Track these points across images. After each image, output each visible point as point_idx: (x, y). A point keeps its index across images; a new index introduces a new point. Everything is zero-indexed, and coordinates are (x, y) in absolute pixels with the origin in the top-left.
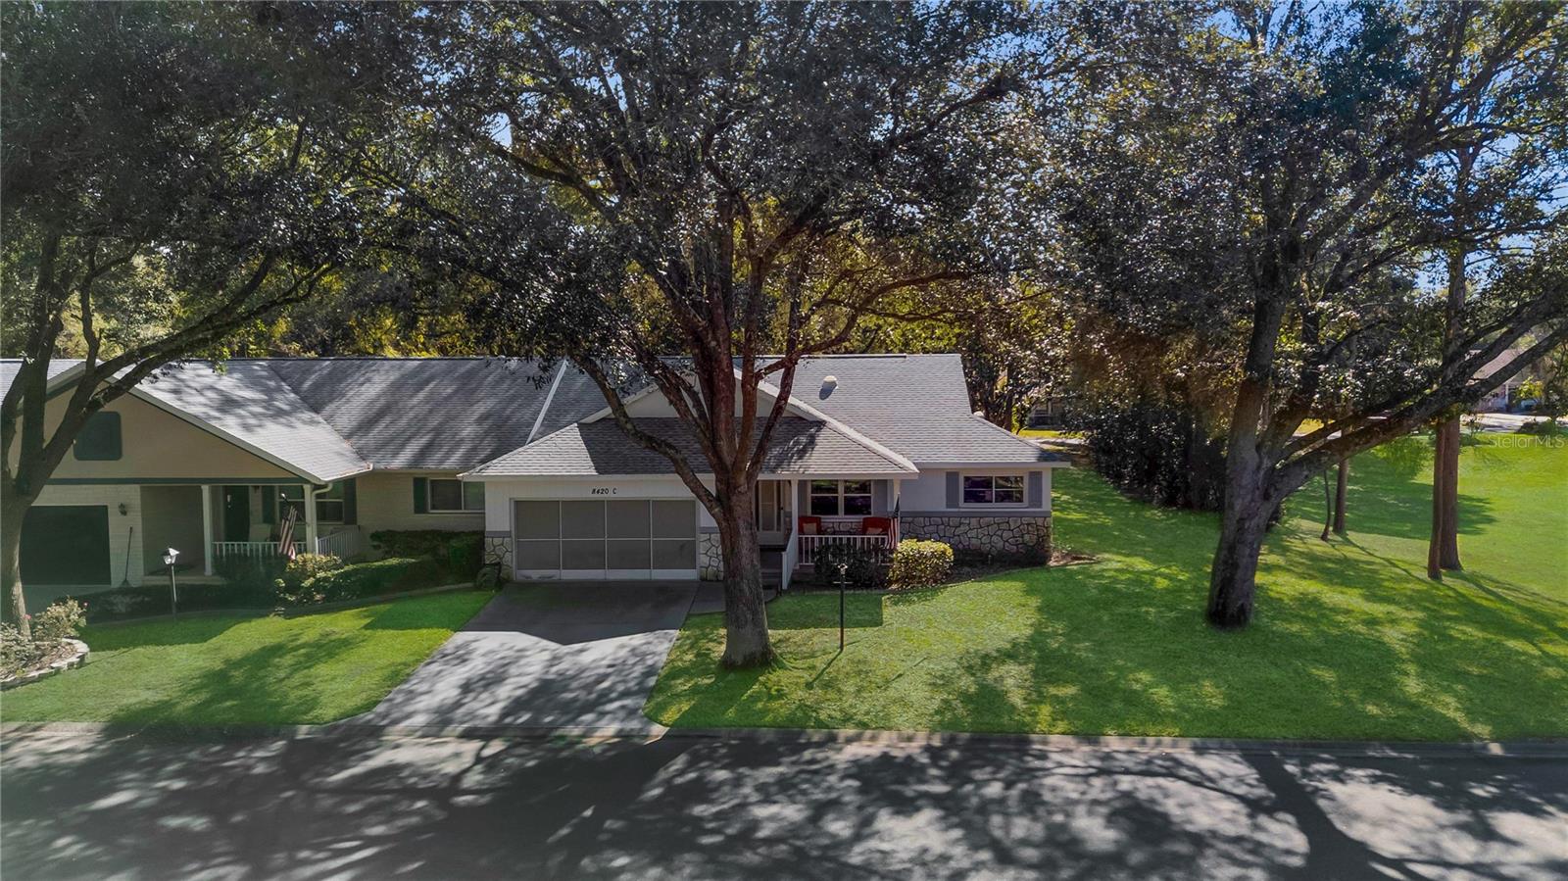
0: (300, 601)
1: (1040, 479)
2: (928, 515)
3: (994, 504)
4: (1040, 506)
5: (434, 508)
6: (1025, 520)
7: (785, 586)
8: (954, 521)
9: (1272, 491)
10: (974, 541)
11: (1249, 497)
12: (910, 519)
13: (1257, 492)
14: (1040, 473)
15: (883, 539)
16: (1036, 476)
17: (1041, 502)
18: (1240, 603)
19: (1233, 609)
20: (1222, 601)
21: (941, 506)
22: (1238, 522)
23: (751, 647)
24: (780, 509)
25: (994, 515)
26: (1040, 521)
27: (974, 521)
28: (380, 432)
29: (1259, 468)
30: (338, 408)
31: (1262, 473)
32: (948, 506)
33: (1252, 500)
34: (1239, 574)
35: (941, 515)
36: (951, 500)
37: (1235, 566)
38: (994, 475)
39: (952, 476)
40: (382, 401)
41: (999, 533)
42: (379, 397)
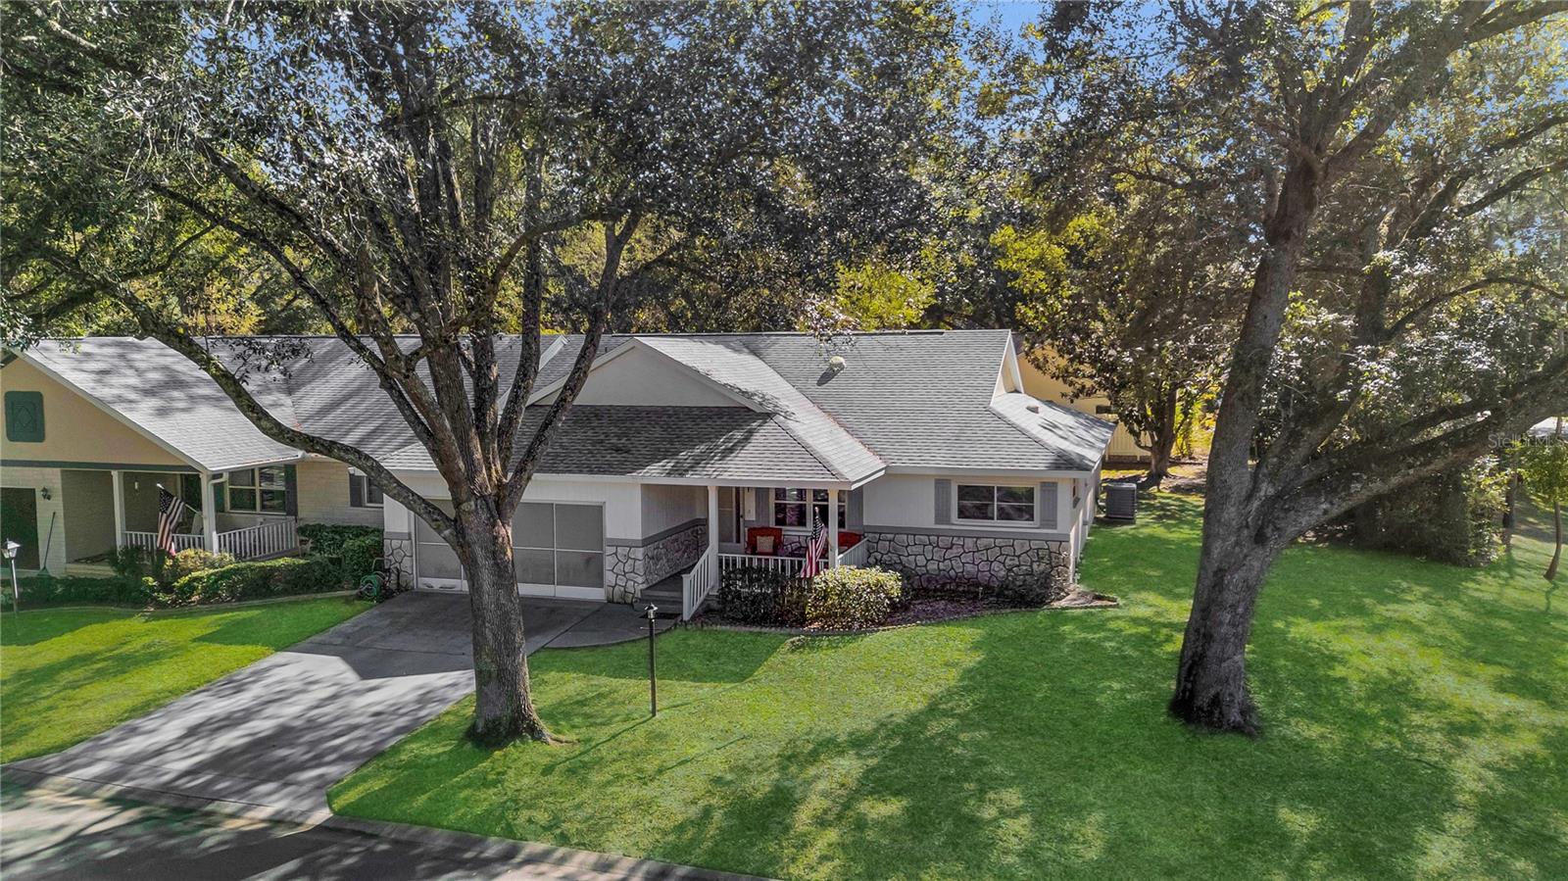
0: (174, 602)
1: (1055, 491)
2: (914, 532)
3: (996, 522)
4: (1055, 527)
5: (370, 501)
6: (1035, 544)
7: (686, 617)
8: (944, 541)
9: (1269, 531)
10: (969, 567)
11: (1233, 539)
12: (890, 536)
13: (1246, 532)
14: (1054, 484)
15: (800, 563)
16: (1050, 488)
17: (1055, 521)
18: (1213, 692)
19: (1203, 700)
20: (1189, 686)
21: (927, 519)
22: (1215, 573)
23: (500, 710)
24: (738, 516)
25: (995, 536)
26: (1054, 546)
27: (969, 543)
28: (340, 416)
29: (1249, 497)
30: (313, 389)
31: (1256, 504)
32: (936, 523)
33: (1237, 543)
34: (1215, 649)
35: (927, 532)
36: (942, 516)
37: (1208, 638)
38: (995, 484)
39: (941, 483)
40: (357, 384)
41: (1001, 558)
42: (355, 379)
